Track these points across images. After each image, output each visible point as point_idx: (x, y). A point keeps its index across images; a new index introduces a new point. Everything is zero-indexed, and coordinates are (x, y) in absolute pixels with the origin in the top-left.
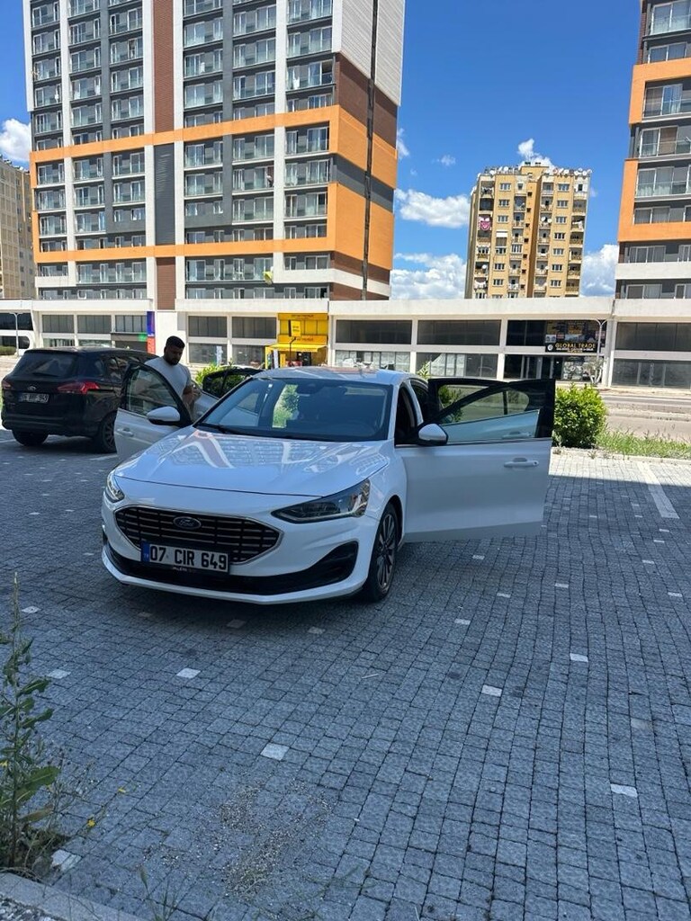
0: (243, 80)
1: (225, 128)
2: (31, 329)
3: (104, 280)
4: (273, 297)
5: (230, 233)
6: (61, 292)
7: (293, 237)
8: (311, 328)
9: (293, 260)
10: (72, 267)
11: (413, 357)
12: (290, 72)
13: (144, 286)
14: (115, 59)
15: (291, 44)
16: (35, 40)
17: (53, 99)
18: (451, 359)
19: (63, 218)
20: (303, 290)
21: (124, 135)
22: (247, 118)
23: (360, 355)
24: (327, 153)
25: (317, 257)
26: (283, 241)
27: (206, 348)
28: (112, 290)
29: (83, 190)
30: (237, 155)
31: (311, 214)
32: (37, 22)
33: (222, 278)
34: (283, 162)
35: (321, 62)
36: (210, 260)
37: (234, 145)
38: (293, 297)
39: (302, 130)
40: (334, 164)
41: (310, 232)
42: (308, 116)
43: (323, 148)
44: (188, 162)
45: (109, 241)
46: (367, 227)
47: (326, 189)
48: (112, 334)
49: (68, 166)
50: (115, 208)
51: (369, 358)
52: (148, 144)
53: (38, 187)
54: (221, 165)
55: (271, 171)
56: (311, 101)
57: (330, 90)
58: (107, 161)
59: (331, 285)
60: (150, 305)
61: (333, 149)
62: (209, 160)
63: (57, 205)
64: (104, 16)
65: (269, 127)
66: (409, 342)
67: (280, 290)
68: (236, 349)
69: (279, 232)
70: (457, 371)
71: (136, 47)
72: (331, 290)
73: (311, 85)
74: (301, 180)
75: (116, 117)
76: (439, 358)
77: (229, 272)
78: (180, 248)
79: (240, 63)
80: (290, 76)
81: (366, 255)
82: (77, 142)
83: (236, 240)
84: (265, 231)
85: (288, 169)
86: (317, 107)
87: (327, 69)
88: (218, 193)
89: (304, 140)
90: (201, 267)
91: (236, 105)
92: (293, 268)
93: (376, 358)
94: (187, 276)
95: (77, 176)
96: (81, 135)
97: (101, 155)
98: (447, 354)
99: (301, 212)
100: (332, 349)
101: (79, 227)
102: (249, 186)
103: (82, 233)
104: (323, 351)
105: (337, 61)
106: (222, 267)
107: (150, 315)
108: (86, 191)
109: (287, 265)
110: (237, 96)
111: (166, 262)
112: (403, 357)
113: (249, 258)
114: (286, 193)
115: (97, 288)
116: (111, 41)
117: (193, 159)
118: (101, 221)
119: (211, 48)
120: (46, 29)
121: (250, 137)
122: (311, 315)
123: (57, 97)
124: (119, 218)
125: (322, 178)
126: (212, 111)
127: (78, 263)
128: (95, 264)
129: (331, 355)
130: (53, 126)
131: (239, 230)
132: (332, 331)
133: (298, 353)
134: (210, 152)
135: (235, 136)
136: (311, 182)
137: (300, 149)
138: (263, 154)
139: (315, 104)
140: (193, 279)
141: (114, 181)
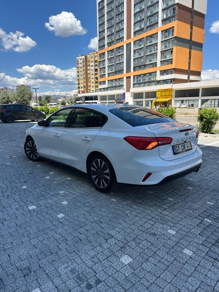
0: (150, 19)
1: (144, 35)
2: (97, 100)
3: (114, 85)
4: (156, 85)
5: (145, 67)
6: (104, 89)
7: (163, 65)
8: (167, 93)
9: (163, 72)
10: (107, 82)
11: (200, 101)
12: (163, 13)
13: (123, 86)
14: (117, 21)
15: (163, 4)
16: (99, 20)
17: (103, 36)
18: (213, 101)
19: (105, 68)
20: (165, 82)
21: (119, 42)
22: (150, 30)
23: (182, 101)
24: (173, 37)
25: (170, 71)
26: (160, 67)
27: (138, 102)
28: (115, 87)
29: (109, 60)
30: (148, 43)
31: (168, 57)
32: (100, 15)
33: (143, 81)
34: (160, 42)
35: (172, 8)
36: (140, 76)
37: (147, 39)
38: (162, 84)
39: (166, 31)
40: (176, 40)
41: (168, 63)
42: (168, 26)
43: (173, 36)
44: (135, 47)
45: (115, 73)
46: (190, 58)
47: (173, 49)
48: (115, 100)
49: (106, 54)
50: (117, 64)
51: (185, 102)
52: (125, 44)
53: (100, 61)
54: (143, 46)
55: (157, 45)
56: (169, 21)
57: (175, 16)
58: (115, 50)
59: (174, 79)
60: (124, 91)
61: (175, 35)
62: (140, 46)
63: (104, 65)
64: (115, 9)
65: (157, 32)
66: (198, 96)
67: (158, 82)
68: (146, 102)
69: (159, 64)
70: (215, 105)
71: (122, 16)
72: (174, 81)
73: (169, 15)
74: (165, 47)
75: (117, 38)
76: (209, 101)
77: (145, 79)
78: (132, 73)
79: (149, 14)
80: (163, 14)
81: (189, 68)
82: (108, 47)
83: (147, 69)
84: (155, 64)
85: (162, 44)
86: (171, 22)
87: (174, 9)
88: (142, 55)
89: (167, 34)
90: (137, 78)
91: (148, 27)
92: (163, 75)
93: (187, 102)
94: (134, 81)
95: (108, 56)
96: (109, 44)
97: (114, 49)
98: (212, 99)
99: (165, 57)
100: (173, 100)
101: (109, 70)
102: (151, 51)
103: (109, 72)
104: (171, 101)
105: (177, 6)
106: (143, 77)
107: (124, 93)
108: (110, 60)
109: (161, 74)
110: (148, 24)
111: (128, 78)
112: (196, 101)
113: (150, 74)
114: (161, 52)
115: (112, 87)
116: (116, 16)
117: (136, 46)
118: (113, 68)
119: (141, 11)
120: (102, 17)
121: (151, 36)
122: (167, 89)
123: (104, 35)
124: (117, 67)
125: (172, 45)
126: (141, 30)
127: (108, 81)
128: (112, 80)
129: (173, 102)
130: (103, 43)
131: (148, 65)
132: (174, 94)
133: (163, 102)
134: (141, 43)
135: (147, 37)
136: (169, 47)
137: (166, 37)
138: (155, 41)
139: (170, 21)
140: (135, 82)
141: (117, 56)
